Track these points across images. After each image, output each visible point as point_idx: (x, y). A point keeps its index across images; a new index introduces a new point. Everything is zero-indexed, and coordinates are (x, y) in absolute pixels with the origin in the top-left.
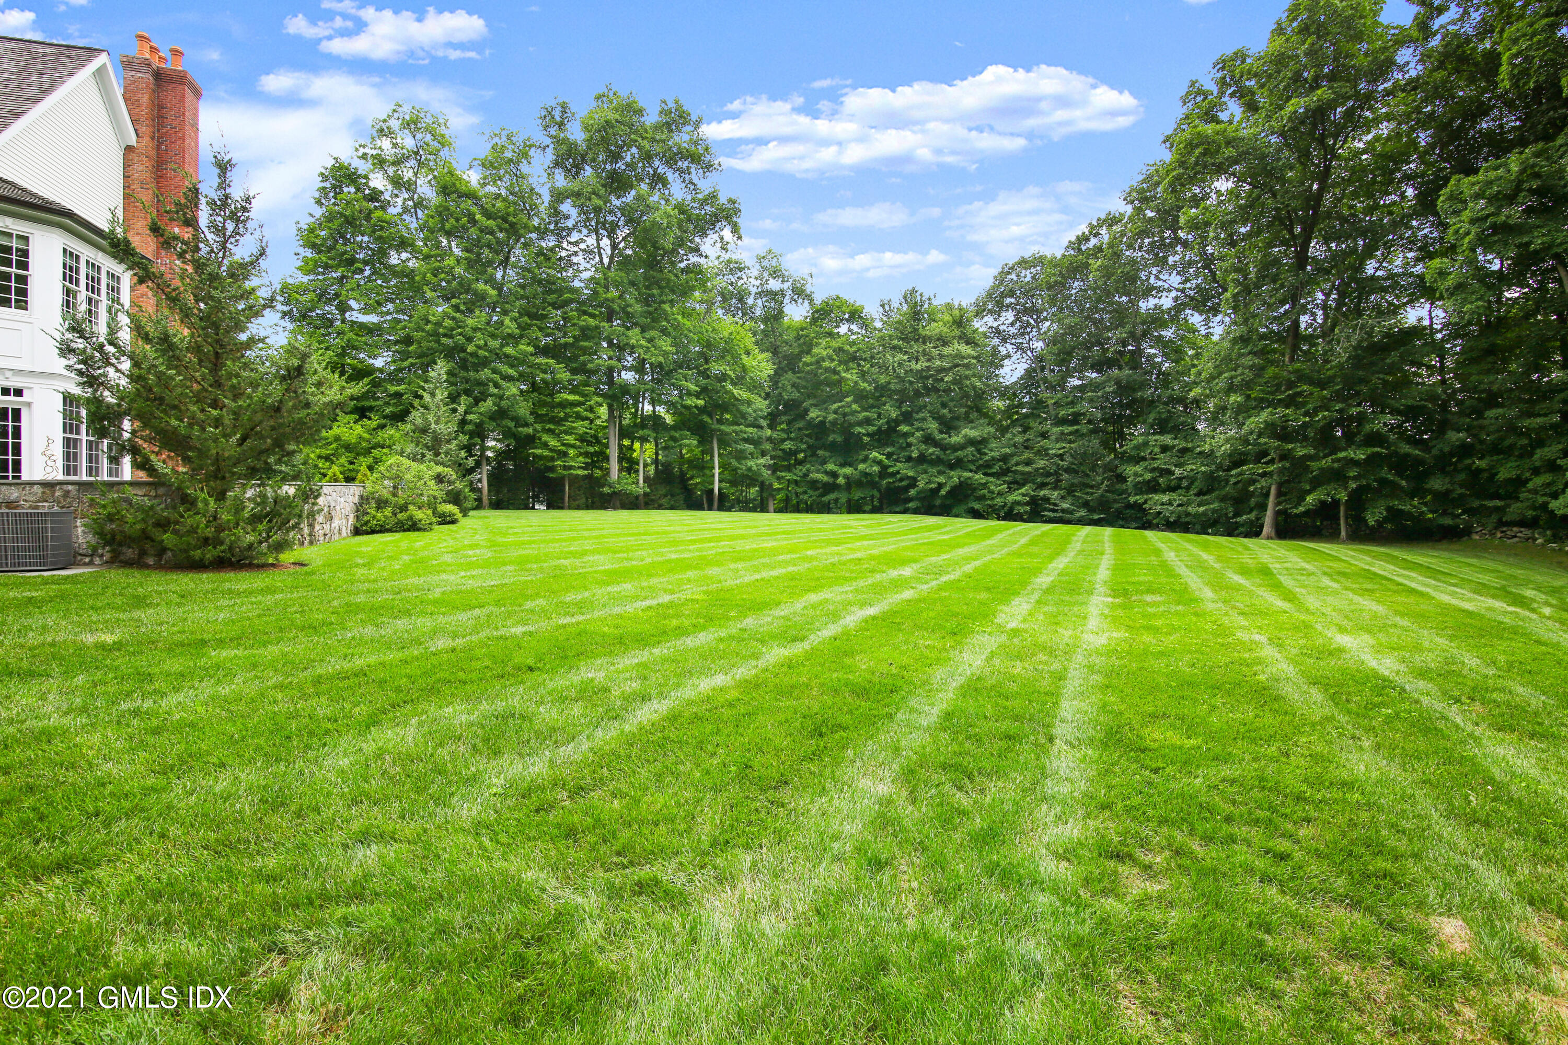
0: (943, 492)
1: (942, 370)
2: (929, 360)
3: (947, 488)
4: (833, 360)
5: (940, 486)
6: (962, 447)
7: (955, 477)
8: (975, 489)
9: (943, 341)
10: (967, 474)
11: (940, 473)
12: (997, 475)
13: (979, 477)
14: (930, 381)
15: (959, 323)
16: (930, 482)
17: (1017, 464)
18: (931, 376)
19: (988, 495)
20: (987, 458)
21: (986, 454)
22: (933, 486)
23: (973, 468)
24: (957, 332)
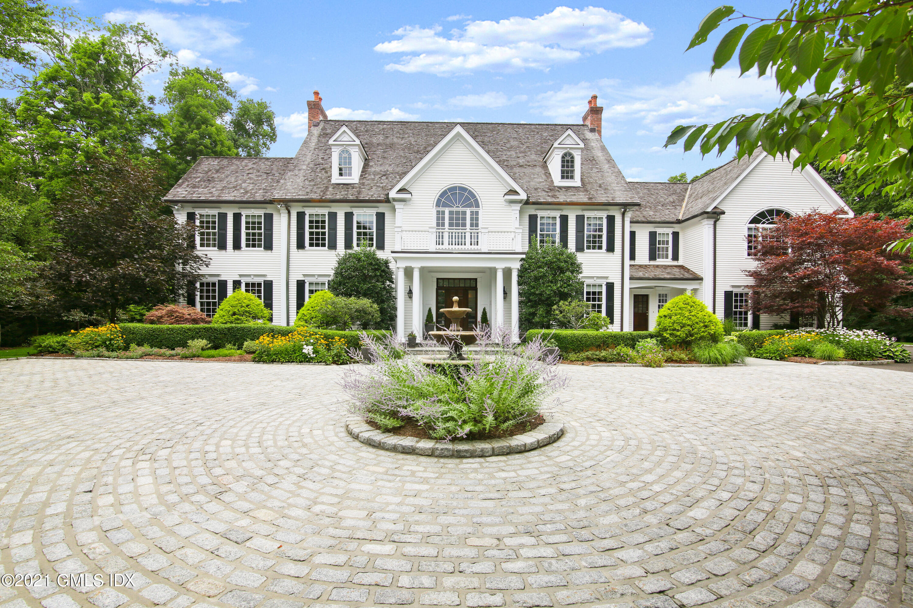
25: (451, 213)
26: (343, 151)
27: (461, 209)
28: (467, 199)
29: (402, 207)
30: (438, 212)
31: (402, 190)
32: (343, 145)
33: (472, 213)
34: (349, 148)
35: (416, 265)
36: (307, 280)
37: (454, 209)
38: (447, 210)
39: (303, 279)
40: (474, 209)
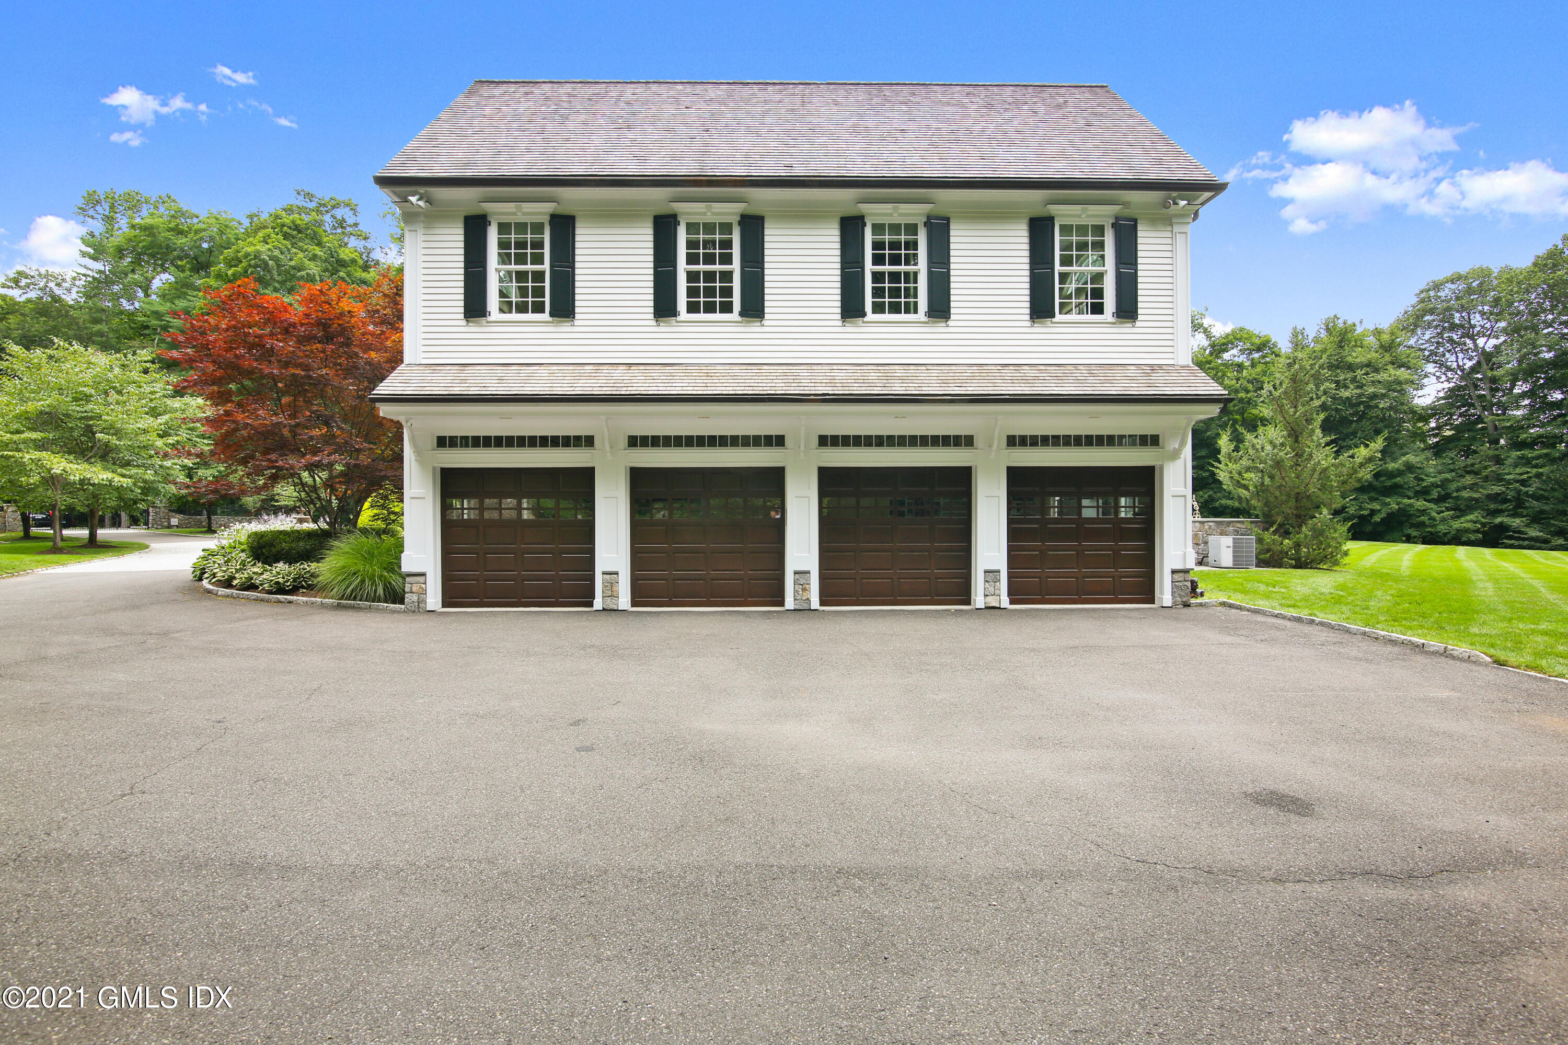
0: (1377, 518)
1: (1374, 396)
2: (1357, 387)
3: (1383, 515)
4: (1247, 392)
5: (1373, 512)
6: (1400, 473)
7: (1393, 504)
8: (1411, 515)
9: (1370, 366)
10: (1406, 501)
11: (1372, 499)
12: (1437, 501)
13: (1420, 504)
14: (1362, 408)
15: (1387, 348)
16: (1361, 508)
17: (1458, 490)
18: (1362, 403)
19: (1427, 522)
20: (1425, 484)
21: (1423, 480)
22: (1365, 513)
23: (1411, 494)
24: (1388, 358)
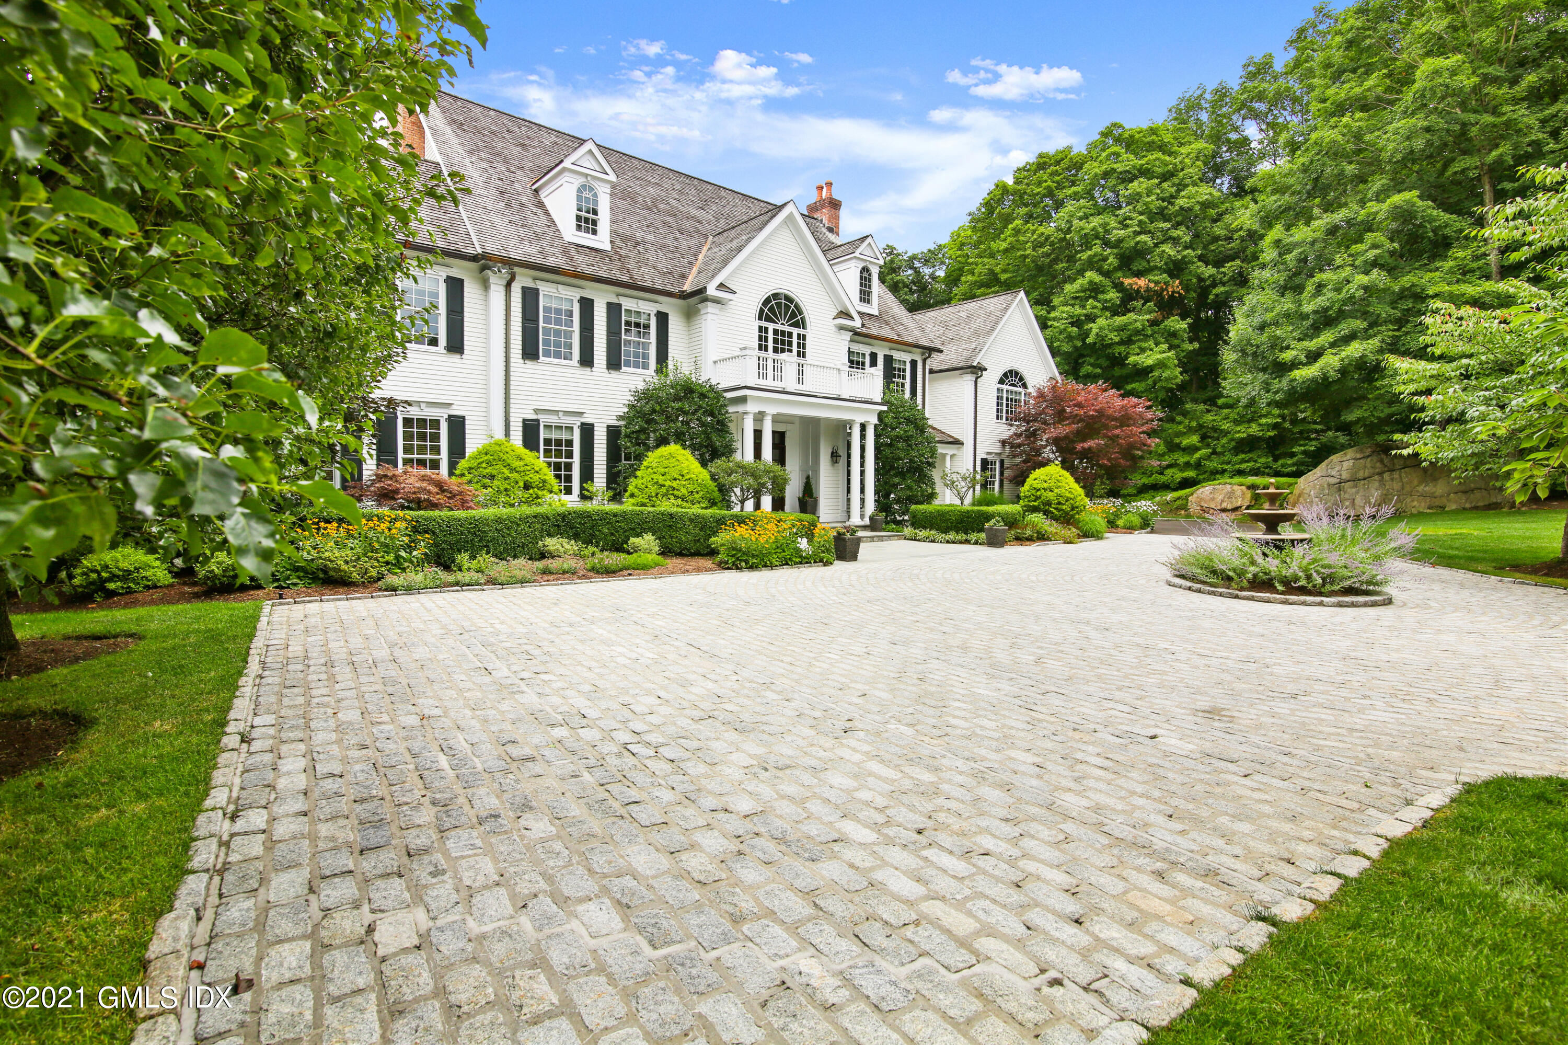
25: (776, 332)
26: (584, 186)
27: (787, 329)
28: (793, 315)
29: (717, 311)
30: (760, 328)
31: (722, 286)
32: (586, 175)
33: (799, 335)
34: (595, 184)
35: (771, 410)
36: (544, 419)
37: (780, 327)
38: (771, 327)
39: (534, 417)
40: (801, 331)
